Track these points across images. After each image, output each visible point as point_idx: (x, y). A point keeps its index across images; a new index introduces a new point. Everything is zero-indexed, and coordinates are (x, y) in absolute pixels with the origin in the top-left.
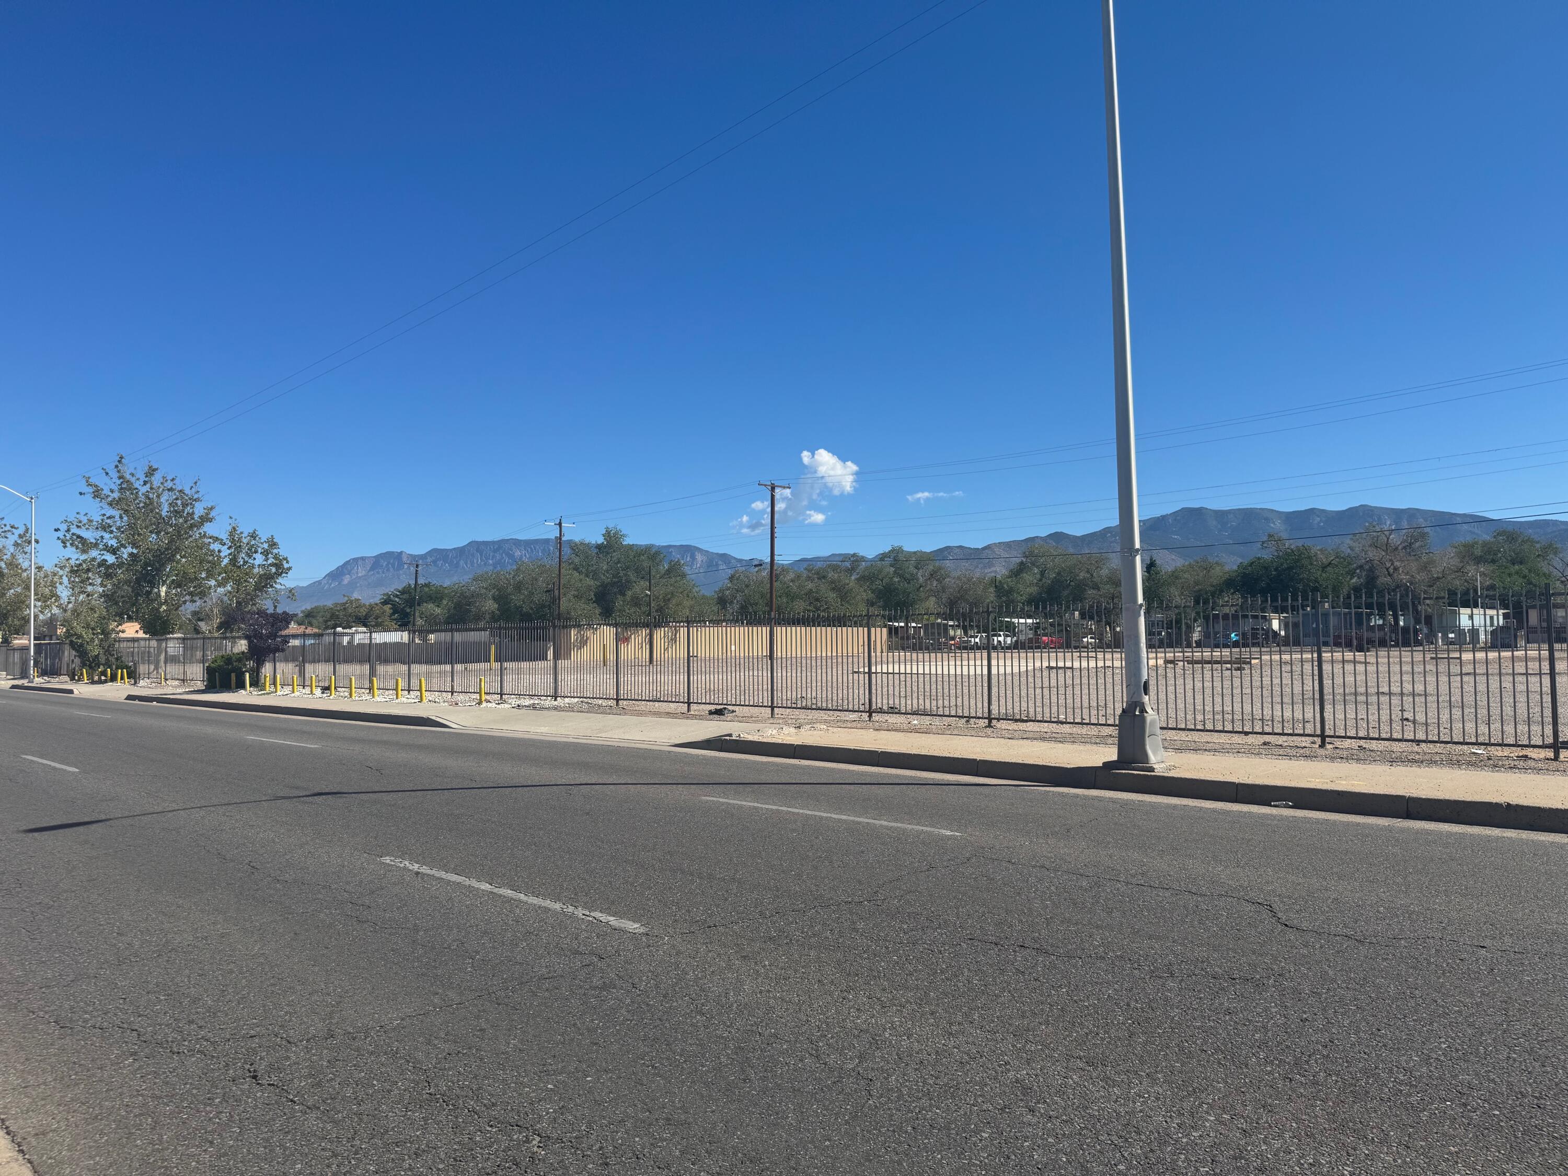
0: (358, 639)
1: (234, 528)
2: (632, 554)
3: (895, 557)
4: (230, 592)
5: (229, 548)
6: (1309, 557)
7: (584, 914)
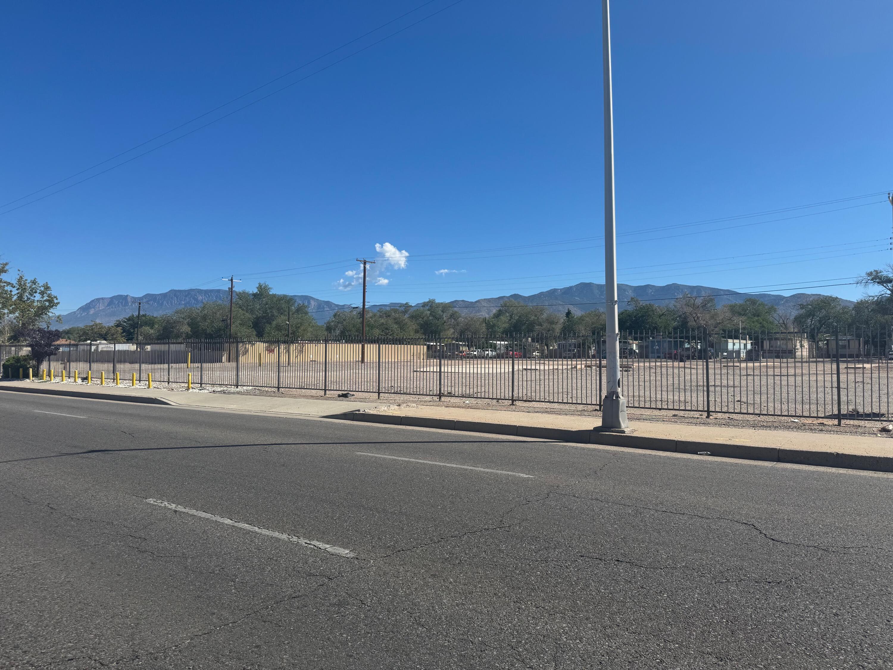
0: (100, 348)
1: (21, 277)
2: (275, 299)
3: (430, 305)
4: (18, 317)
5: (18, 289)
6: (653, 311)
7: (306, 543)
